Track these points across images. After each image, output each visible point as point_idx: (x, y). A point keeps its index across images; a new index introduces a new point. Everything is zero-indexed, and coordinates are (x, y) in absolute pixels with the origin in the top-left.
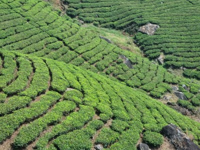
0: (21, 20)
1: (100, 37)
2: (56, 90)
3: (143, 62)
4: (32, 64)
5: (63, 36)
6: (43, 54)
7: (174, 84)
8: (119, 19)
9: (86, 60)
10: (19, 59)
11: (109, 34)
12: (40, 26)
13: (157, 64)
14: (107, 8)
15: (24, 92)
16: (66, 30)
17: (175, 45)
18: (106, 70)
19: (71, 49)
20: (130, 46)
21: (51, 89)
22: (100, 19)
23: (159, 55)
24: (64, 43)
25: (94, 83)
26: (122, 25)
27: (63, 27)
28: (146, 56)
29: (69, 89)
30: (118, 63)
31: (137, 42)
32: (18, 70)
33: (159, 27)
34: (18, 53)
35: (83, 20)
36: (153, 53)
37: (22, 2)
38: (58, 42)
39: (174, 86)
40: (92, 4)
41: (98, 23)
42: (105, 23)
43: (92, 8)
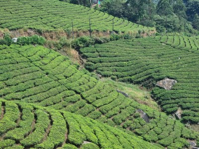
0: (40, 73)
1: (117, 91)
2: (73, 143)
3: (160, 116)
4: (50, 117)
5: (80, 89)
6: (61, 106)
7: (191, 139)
8: (136, 74)
9: (103, 114)
10: (37, 112)
11: (126, 88)
12: (59, 79)
13: (174, 119)
14: (125, 62)
15: (41, 144)
16: (84, 84)
17: (192, 100)
18: (123, 124)
19: (88, 102)
20: (147, 100)
21: (68, 141)
22: (118, 73)
23: (177, 110)
24: (82, 96)
25: (111, 136)
26: (140, 79)
27: (81, 81)
28: (163, 111)
29: (85, 143)
30: (135, 117)
31: (154, 97)
32: (36, 122)
33: (176, 81)
34: (37, 105)
35: (100, 74)
36: (170, 107)
37: (42, 56)
38: (76, 95)
39: (191, 141)
40: (110, 59)
41: (115, 77)
42: (122, 77)
43: (110, 62)
